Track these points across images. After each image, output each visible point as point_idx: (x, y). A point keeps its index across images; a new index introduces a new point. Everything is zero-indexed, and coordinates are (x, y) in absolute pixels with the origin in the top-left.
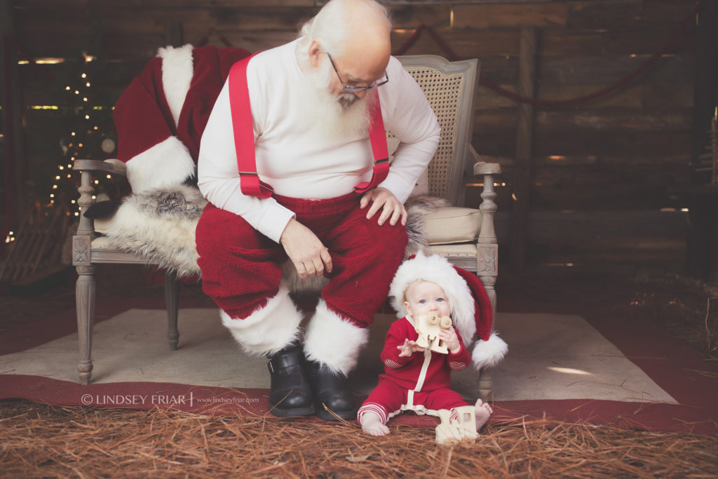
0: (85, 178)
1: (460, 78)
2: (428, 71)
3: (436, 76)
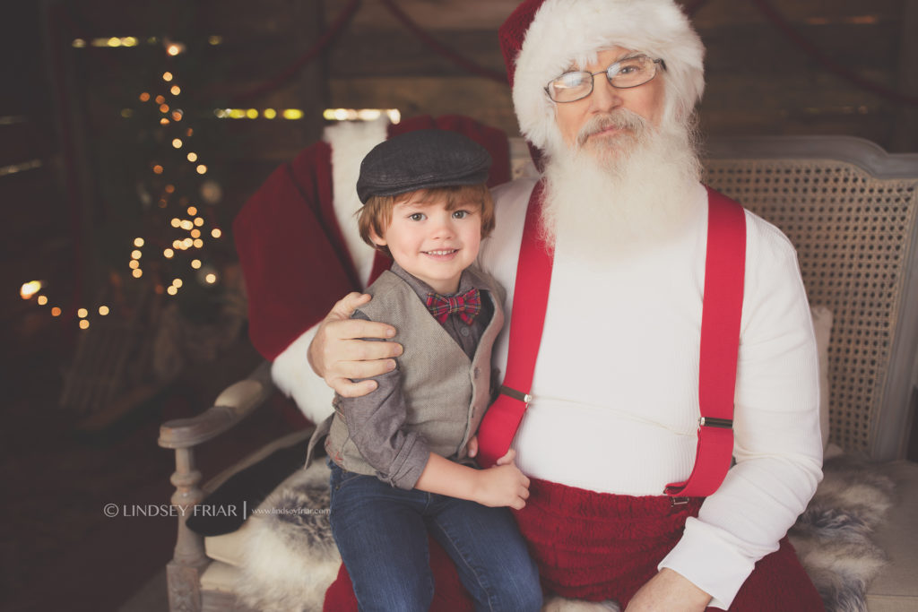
0: (182, 459)
1: (909, 190)
2: (838, 170)
3: (855, 180)
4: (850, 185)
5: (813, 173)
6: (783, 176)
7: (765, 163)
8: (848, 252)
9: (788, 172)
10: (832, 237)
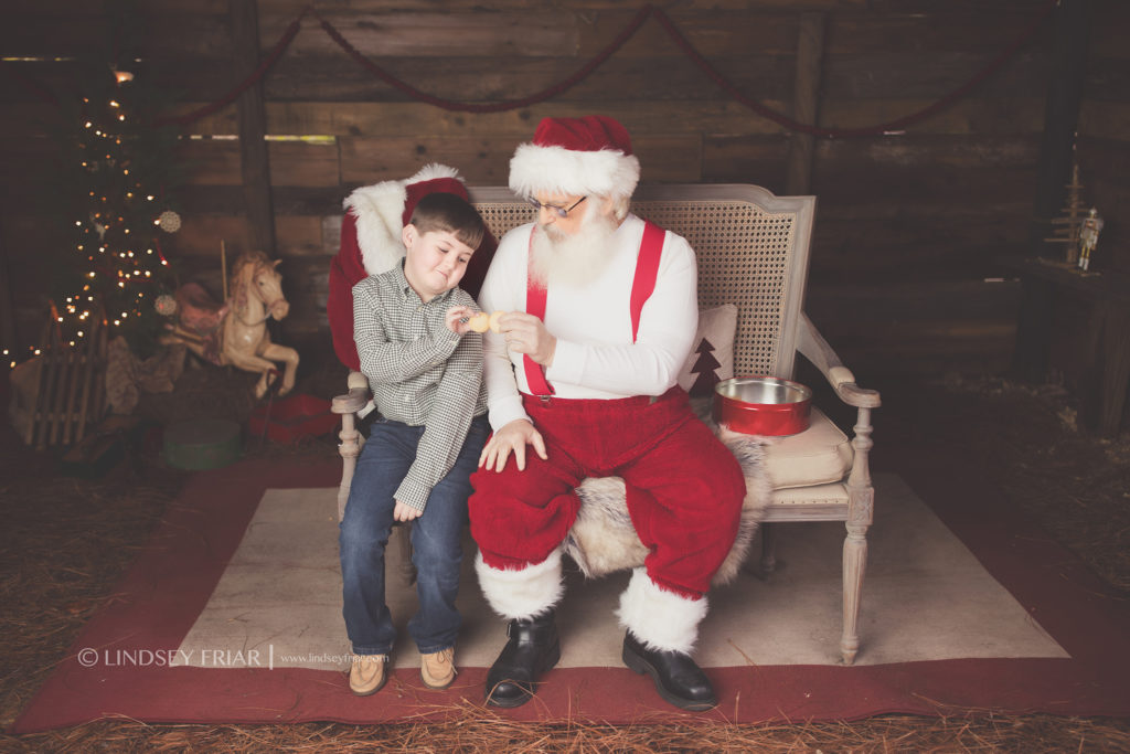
1: (789, 221)
2: (744, 207)
3: (755, 214)
4: (752, 218)
5: (728, 209)
6: (709, 212)
7: (696, 203)
8: (752, 263)
9: (712, 209)
10: (742, 253)
